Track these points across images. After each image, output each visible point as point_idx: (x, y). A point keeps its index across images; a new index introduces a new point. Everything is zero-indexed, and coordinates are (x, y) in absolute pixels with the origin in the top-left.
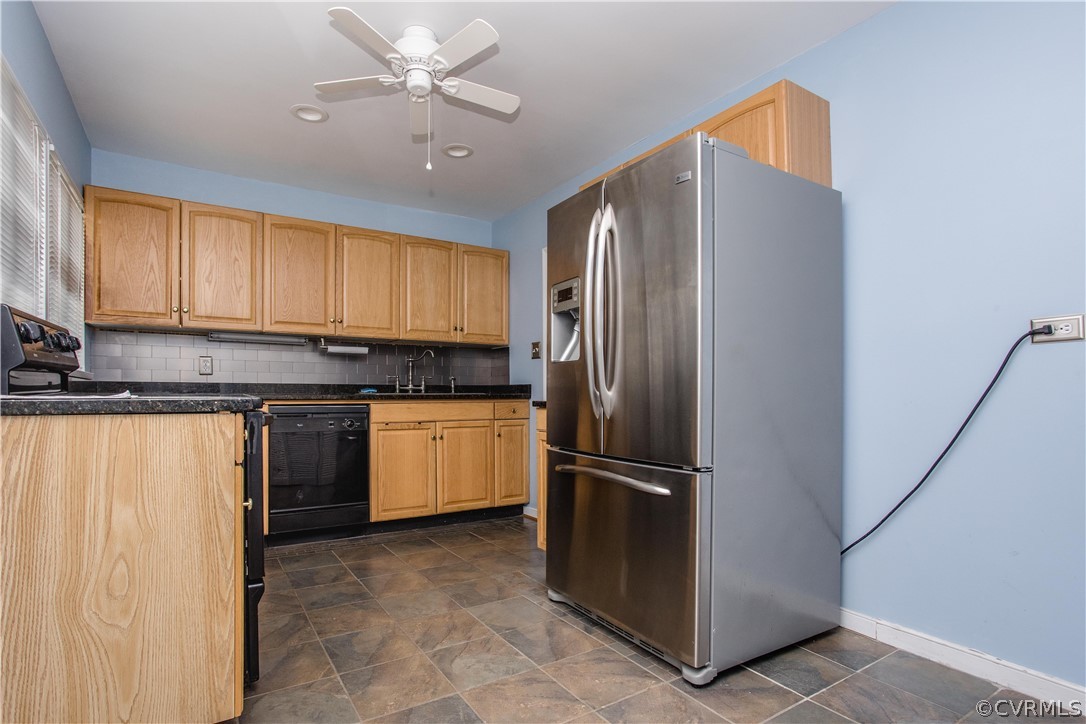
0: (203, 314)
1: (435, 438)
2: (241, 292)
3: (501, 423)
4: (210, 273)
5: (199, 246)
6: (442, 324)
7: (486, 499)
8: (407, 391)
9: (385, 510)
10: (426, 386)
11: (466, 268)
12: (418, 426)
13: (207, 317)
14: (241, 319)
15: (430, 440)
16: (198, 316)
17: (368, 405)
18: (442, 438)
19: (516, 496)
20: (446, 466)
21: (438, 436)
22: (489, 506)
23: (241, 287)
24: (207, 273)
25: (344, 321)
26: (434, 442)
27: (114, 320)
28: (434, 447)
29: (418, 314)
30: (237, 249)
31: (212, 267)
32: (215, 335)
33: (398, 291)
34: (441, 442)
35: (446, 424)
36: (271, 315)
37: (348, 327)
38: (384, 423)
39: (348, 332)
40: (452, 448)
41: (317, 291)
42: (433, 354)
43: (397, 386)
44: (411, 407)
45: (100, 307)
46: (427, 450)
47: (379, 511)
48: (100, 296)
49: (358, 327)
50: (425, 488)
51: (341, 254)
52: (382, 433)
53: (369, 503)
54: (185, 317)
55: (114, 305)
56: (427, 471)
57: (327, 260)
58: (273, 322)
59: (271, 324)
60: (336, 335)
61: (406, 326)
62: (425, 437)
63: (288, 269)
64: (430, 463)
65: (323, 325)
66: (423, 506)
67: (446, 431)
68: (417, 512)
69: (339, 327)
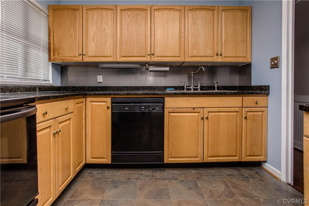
0: (91, 55)
1: (203, 119)
2: (107, 43)
3: (247, 109)
4: (94, 36)
5: (90, 24)
6: (209, 52)
7: (235, 156)
8: (190, 90)
9: (172, 157)
10: (201, 87)
11: (223, 19)
12: (192, 110)
13: (93, 56)
14: (107, 56)
15: (200, 119)
16: (89, 56)
17: (164, 98)
18: (207, 118)
19: (257, 156)
20: (210, 134)
21: (205, 117)
22: (238, 160)
23: (107, 41)
24: (93, 36)
25: (155, 54)
26: (203, 121)
27: (59, 60)
28: (203, 124)
29: (195, 47)
30: (105, 24)
31: (95, 33)
32: (101, 65)
33: (184, 36)
34: (207, 120)
35: (210, 110)
36: (120, 53)
37: (157, 56)
38: (172, 108)
39: (157, 60)
40: (213, 124)
41: (141, 40)
42: (204, 69)
43: (185, 87)
44: (188, 99)
45: (54, 56)
46: (198, 125)
47: (169, 157)
48: (53, 51)
49: (162, 57)
50: (197, 147)
51: (153, 20)
52: (172, 114)
53: (163, 153)
54: (84, 57)
55: (58, 54)
56: (198, 137)
57: (146, 24)
58: (121, 56)
59: (120, 58)
60: (151, 61)
61: (188, 55)
62: (197, 117)
63: (127, 30)
64: (199, 132)
65: (145, 57)
66: (195, 157)
67: (211, 114)
68: (191, 160)
69: (153, 57)
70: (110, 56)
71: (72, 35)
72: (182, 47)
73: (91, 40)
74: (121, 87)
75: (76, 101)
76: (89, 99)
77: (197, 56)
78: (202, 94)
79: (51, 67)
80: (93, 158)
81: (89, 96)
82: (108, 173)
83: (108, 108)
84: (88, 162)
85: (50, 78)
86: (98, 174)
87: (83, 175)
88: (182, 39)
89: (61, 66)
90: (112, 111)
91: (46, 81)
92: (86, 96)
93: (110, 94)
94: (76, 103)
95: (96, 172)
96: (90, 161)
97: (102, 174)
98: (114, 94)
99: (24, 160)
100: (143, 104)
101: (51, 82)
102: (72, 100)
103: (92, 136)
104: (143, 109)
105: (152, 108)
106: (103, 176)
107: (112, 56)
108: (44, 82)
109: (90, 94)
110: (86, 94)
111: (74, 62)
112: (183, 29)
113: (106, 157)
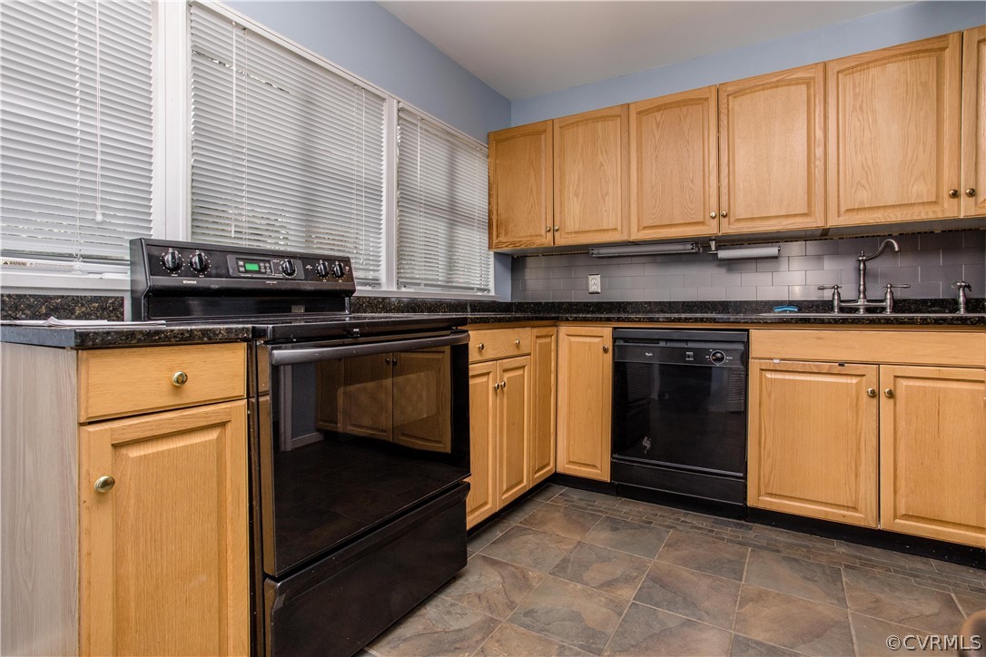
0: (572, 229)
1: (874, 395)
2: (607, 199)
4: (578, 185)
6: (919, 190)
8: (856, 310)
9: (771, 495)
10: (895, 301)
12: (838, 369)
13: (575, 232)
14: (607, 230)
15: (864, 398)
16: (568, 233)
17: (748, 330)
18: (890, 395)
21: (885, 389)
23: (607, 194)
24: (575, 186)
25: (731, 213)
26: (875, 401)
27: (507, 246)
28: (875, 410)
29: (864, 182)
30: (602, 153)
31: (579, 179)
32: (595, 251)
33: (822, 153)
34: (892, 401)
35: (900, 371)
36: (638, 220)
37: (738, 220)
38: (772, 359)
39: (736, 229)
40: (917, 417)
41: (692, 181)
42: (896, 246)
43: (836, 303)
44: (823, 336)
45: (497, 237)
46: (857, 413)
47: (763, 492)
48: (497, 227)
49: (752, 219)
50: (853, 478)
51: (726, 123)
52: (769, 375)
53: (745, 478)
54: (557, 234)
55: (506, 234)
56: (858, 449)
57: (706, 138)
58: (641, 228)
59: (638, 230)
60: (720, 234)
61: (839, 206)
62: (854, 389)
63: (656, 161)
64: (863, 435)
65: (702, 223)
66: (848, 507)
67: (904, 382)
68: (833, 513)
69: (724, 221)
70: (616, 229)
71: (532, 190)
72: (819, 188)
73: (571, 195)
74: (646, 303)
75: (536, 331)
76: (564, 330)
77: (870, 208)
78: (870, 323)
79: (492, 260)
80: (570, 462)
81: (562, 323)
82: (603, 502)
83: (605, 350)
84: (560, 470)
85: (491, 286)
86: (581, 499)
87: (548, 494)
88: (817, 162)
89: (513, 257)
90: (614, 358)
91: (483, 290)
92: (558, 323)
93: (609, 320)
94: (537, 337)
95: (577, 495)
96: (564, 467)
97: (590, 501)
98: (619, 320)
99: (446, 446)
100: (691, 345)
101: (492, 293)
102: (528, 329)
103: (570, 413)
104: (689, 356)
105: (714, 355)
106: (590, 506)
107: (619, 228)
108: (480, 294)
109: (567, 320)
110: (557, 319)
111: (536, 249)
112: (819, 134)
113: (599, 466)
